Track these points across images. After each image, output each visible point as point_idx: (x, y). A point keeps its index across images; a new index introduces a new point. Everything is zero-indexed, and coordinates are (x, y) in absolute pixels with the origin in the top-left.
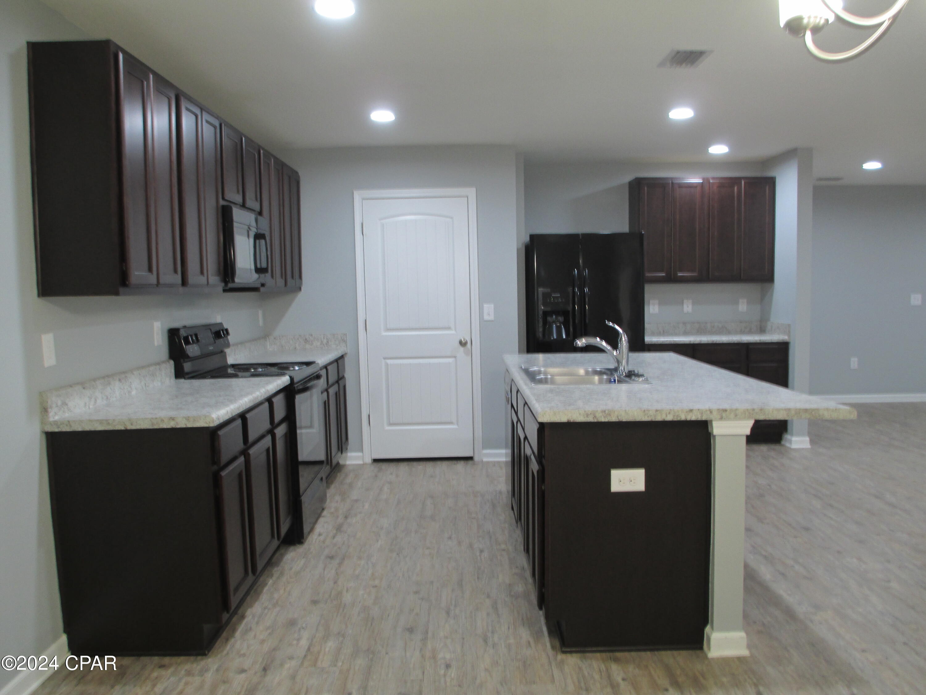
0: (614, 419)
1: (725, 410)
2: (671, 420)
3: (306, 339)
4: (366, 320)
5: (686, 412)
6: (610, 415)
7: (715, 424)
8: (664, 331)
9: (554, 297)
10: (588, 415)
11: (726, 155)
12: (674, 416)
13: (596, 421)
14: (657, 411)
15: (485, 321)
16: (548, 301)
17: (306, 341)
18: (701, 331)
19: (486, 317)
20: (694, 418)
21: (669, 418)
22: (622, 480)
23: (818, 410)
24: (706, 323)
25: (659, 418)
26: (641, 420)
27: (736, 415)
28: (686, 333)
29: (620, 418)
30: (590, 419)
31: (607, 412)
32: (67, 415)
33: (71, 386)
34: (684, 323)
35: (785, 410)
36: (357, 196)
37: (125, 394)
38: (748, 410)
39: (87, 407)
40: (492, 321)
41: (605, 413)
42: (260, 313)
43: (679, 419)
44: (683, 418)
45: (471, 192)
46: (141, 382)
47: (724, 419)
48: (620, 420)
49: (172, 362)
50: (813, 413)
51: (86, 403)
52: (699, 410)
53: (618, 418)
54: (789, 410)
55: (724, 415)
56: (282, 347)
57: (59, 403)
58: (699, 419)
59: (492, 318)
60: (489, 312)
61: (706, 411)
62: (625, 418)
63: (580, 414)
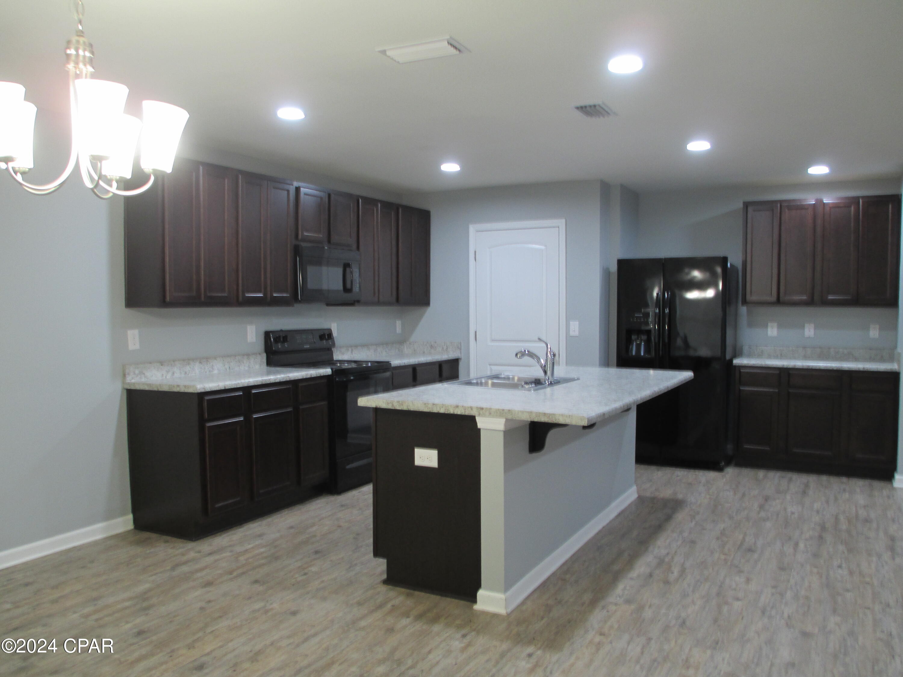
0: (405, 408)
1: (482, 409)
2: (443, 412)
3: (432, 345)
4: (476, 332)
5: (454, 407)
6: (402, 405)
7: (478, 419)
8: (781, 354)
9: (637, 317)
10: (388, 403)
11: (826, 175)
12: (445, 409)
13: (393, 408)
14: (434, 404)
15: (571, 336)
16: (632, 320)
17: (432, 347)
18: (821, 357)
19: (572, 333)
20: (459, 413)
21: (442, 411)
22: (421, 457)
23: (554, 414)
24: (829, 348)
25: (435, 410)
26: (423, 411)
27: (490, 414)
28: (806, 358)
29: (409, 408)
30: (390, 407)
31: (400, 402)
32: (143, 380)
33: (150, 363)
34: (804, 348)
35: (528, 412)
36: (472, 229)
37: (206, 372)
38: (499, 410)
39: (164, 377)
40: (577, 337)
41: (399, 403)
42: (399, 323)
43: (449, 412)
44: (452, 411)
45: (561, 222)
46: (224, 365)
47: (482, 415)
48: (409, 409)
49: (264, 355)
50: (551, 417)
51: (163, 375)
52: (463, 406)
53: (408, 408)
54: (531, 412)
55: (481, 412)
56: (415, 350)
57: (137, 372)
58: (463, 414)
59: (576, 333)
60: (575, 328)
61: (468, 408)
62: (412, 408)
63: (383, 402)
